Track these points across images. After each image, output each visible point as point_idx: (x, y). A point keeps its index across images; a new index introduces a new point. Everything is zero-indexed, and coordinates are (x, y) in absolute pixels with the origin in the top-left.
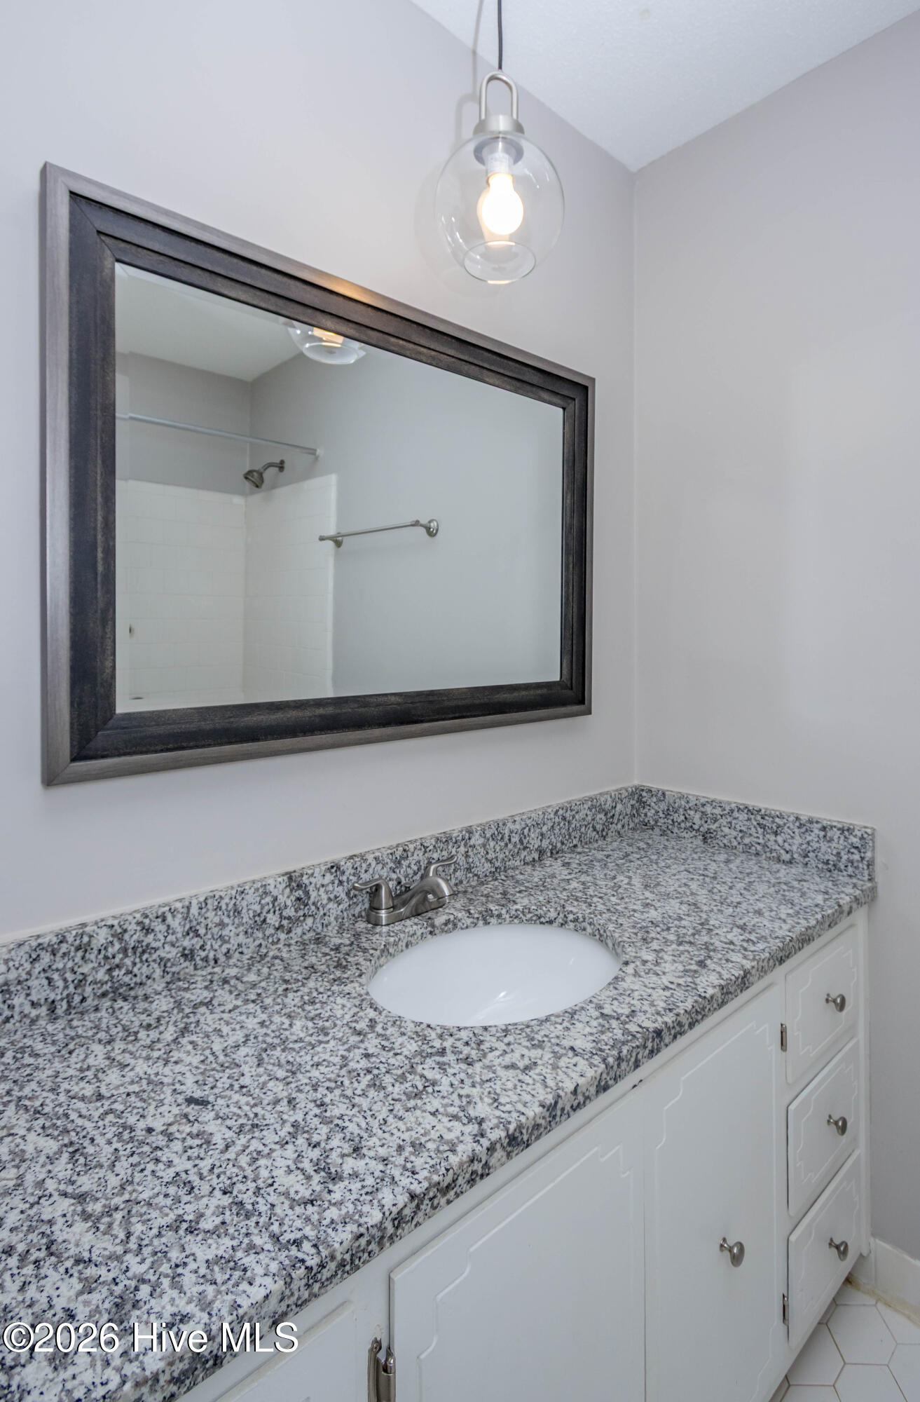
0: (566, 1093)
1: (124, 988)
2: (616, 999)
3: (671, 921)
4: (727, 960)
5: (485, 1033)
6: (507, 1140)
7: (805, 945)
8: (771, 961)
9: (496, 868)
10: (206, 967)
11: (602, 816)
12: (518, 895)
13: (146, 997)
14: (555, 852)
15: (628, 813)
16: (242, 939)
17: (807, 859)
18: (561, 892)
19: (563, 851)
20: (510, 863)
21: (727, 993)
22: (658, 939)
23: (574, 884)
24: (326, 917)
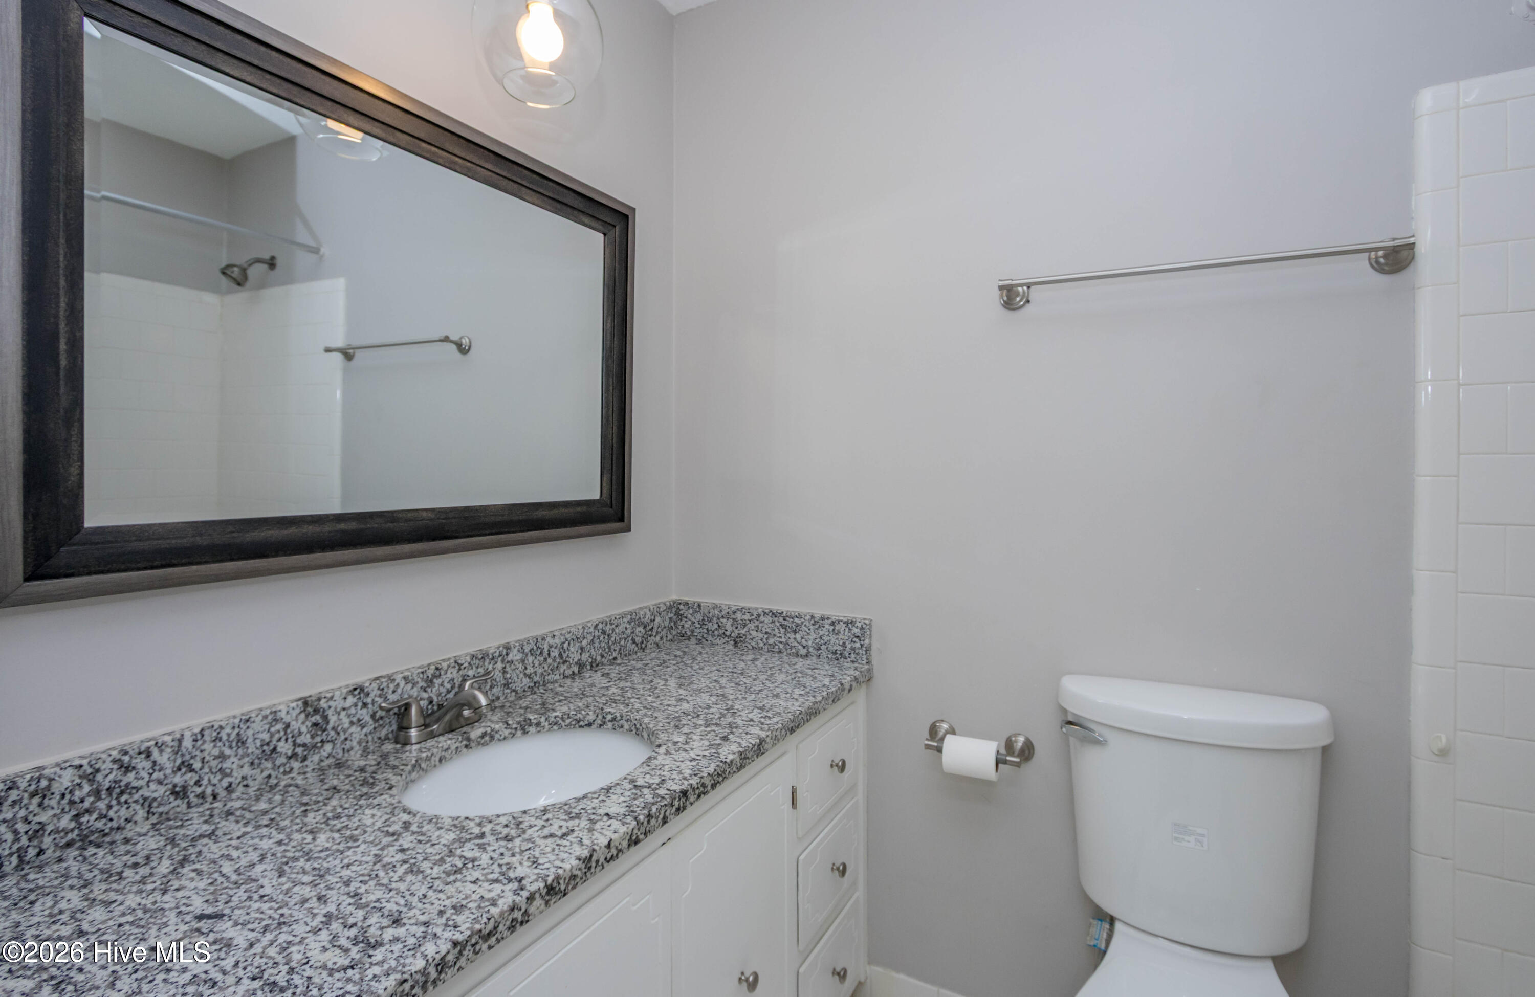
0: (600, 847)
1: (96, 835)
2: (648, 773)
3: (701, 710)
4: (747, 733)
5: (524, 816)
6: (546, 890)
7: (812, 717)
8: (784, 731)
9: (535, 683)
10: (202, 804)
11: (641, 629)
12: (557, 704)
13: (127, 841)
14: (595, 665)
15: (667, 625)
16: (246, 770)
17: (820, 652)
18: (600, 697)
19: (602, 664)
20: (549, 677)
21: (745, 759)
22: (688, 725)
23: (613, 690)
24: (348, 742)
